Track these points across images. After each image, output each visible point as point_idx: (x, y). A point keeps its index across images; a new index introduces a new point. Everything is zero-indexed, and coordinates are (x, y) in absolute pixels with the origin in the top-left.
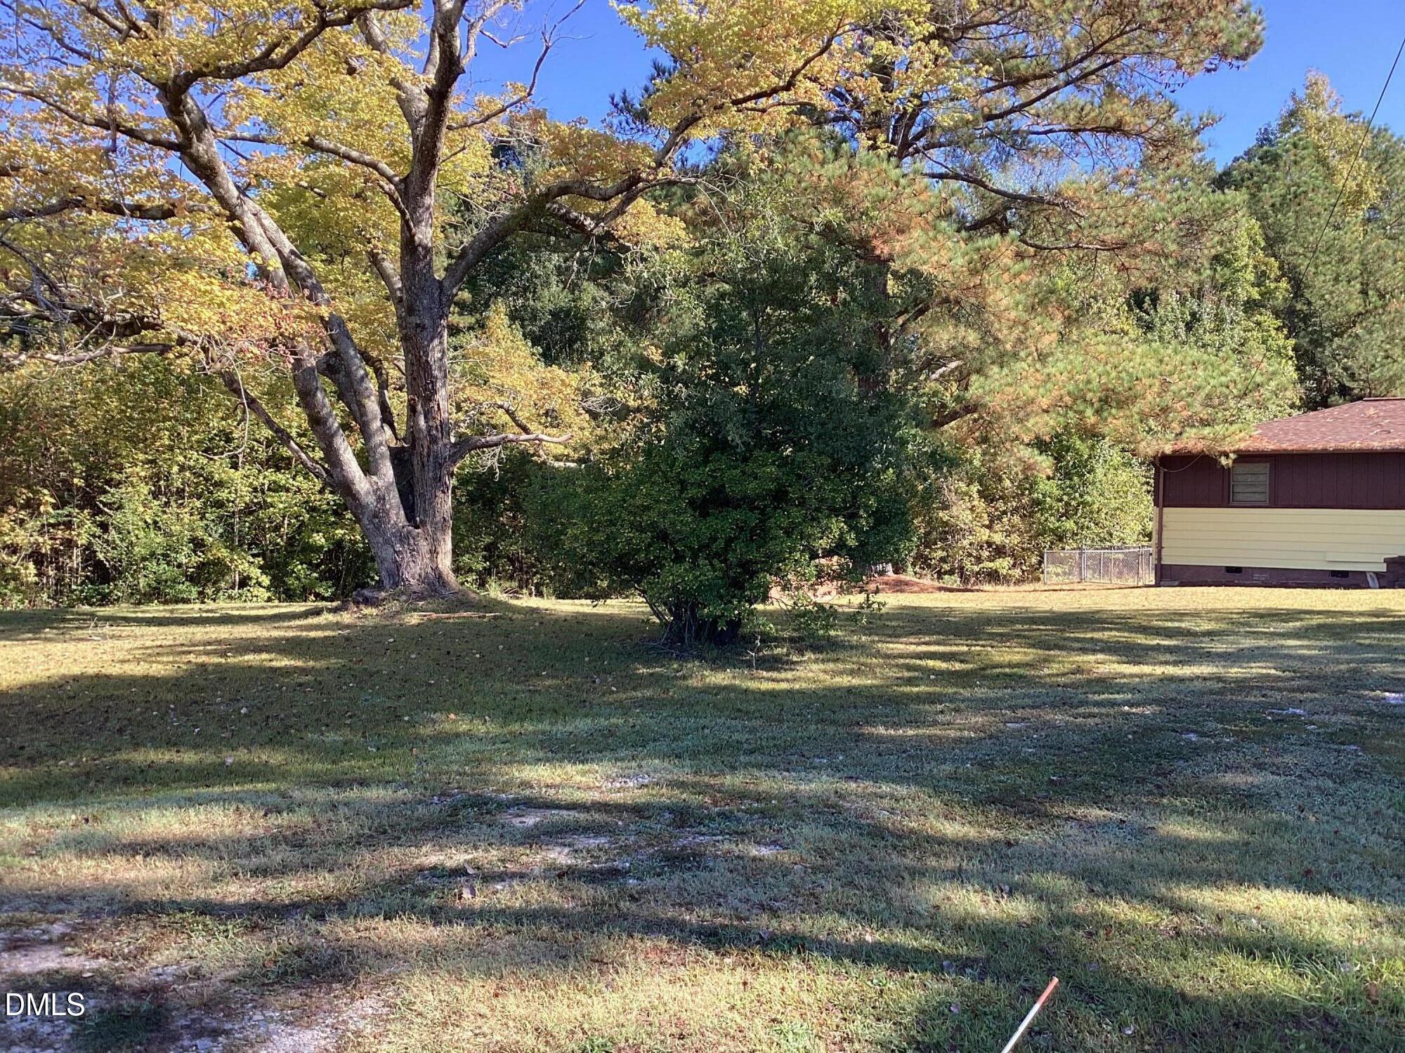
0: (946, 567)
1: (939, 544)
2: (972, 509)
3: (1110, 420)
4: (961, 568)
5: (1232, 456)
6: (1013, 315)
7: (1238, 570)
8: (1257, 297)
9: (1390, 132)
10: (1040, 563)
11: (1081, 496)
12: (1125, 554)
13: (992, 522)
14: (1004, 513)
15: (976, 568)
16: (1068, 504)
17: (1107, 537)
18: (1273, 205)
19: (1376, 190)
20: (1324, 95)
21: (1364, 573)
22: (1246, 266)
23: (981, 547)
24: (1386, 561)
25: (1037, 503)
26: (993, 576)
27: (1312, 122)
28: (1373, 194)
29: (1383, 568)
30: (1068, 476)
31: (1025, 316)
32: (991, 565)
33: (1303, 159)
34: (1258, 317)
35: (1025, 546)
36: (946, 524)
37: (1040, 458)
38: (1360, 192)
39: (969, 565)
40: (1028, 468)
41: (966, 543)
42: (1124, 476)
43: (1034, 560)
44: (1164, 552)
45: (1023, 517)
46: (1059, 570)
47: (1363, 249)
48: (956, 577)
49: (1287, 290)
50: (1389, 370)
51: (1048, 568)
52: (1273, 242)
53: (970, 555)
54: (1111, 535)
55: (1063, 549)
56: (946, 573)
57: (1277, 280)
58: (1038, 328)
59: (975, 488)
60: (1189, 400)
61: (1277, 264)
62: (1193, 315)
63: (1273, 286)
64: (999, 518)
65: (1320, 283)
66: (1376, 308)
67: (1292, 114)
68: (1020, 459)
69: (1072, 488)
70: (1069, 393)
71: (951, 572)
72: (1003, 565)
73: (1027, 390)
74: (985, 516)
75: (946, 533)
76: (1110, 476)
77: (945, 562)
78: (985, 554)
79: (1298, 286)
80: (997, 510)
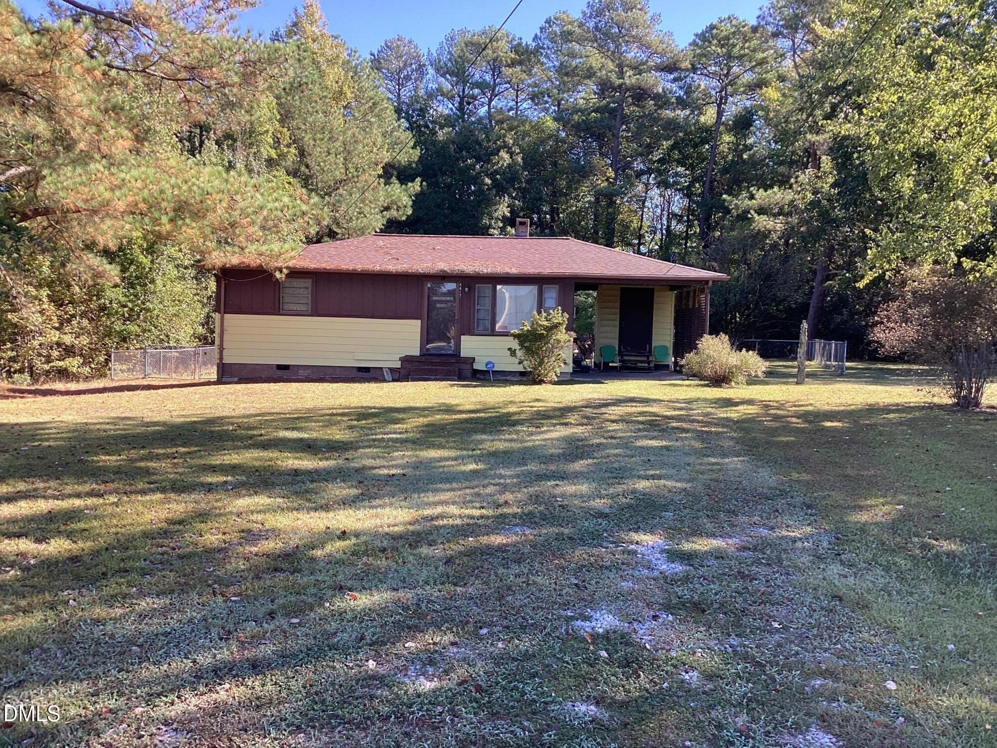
0: (17, 366)
1: (9, 345)
2: (42, 312)
3: (184, 228)
4: (31, 368)
5: (285, 271)
6: (86, 113)
7: (286, 367)
8: (275, 156)
9: (357, 55)
10: (107, 361)
11: (143, 303)
12: (180, 353)
13: (61, 324)
14: (73, 316)
15: (46, 367)
16: (132, 310)
17: (166, 339)
18: (284, 89)
19: (352, 93)
20: (317, 16)
21: (381, 368)
22: (267, 131)
23: (51, 348)
24: (401, 359)
25: (103, 308)
26: (63, 374)
27: (309, 33)
28: (349, 95)
29: (398, 365)
30: (132, 285)
31: (99, 117)
32: (61, 363)
33: (305, 59)
34: (275, 173)
35: (93, 346)
36: (15, 326)
37: (108, 267)
38: (341, 92)
39: (40, 365)
40: (97, 275)
41: (36, 343)
42: (178, 287)
43: (102, 359)
44: (225, 353)
45: (91, 320)
46: (124, 367)
47: (344, 133)
48: (26, 376)
49: (295, 155)
50: (362, 222)
51: (114, 365)
52: (285, 117)
53: (40, 355)
54: (168, 336)
55: (128, 348)
56: (15, 372)
57: (288, 146)
58: (112, 132)
59: (45, 293)
60: (253, 217)
61: (288, 134)
62: (230, 162)
63: (286, 150)
64: (69, 321)
65: (317, 152)
66: (353, 177)
67: (295, 25)
68: (89, 267)
69: (135, 296)
70: (144, 200)
71: (21, 371)
72: (73, 364)
73: (102, 191)
74: (55, 318)
75: (15, 334)
76: (168, 287)
77: (15, 361)
78: (55, 354)
79: (302, 153)
80: (66, 313)
